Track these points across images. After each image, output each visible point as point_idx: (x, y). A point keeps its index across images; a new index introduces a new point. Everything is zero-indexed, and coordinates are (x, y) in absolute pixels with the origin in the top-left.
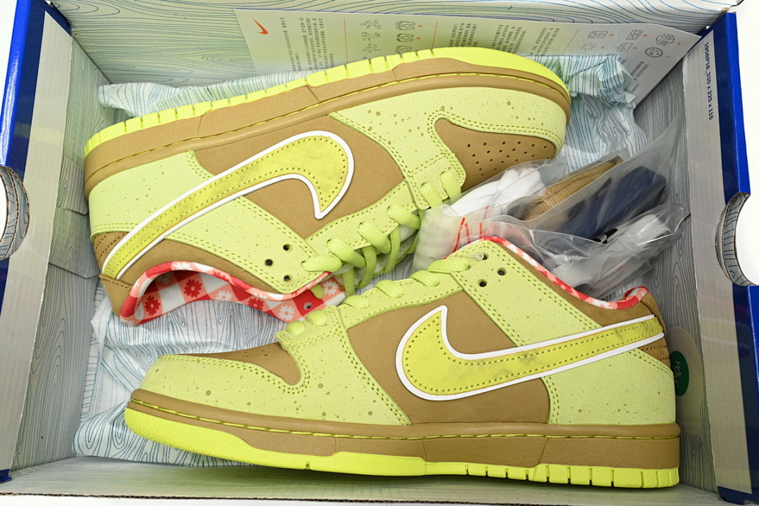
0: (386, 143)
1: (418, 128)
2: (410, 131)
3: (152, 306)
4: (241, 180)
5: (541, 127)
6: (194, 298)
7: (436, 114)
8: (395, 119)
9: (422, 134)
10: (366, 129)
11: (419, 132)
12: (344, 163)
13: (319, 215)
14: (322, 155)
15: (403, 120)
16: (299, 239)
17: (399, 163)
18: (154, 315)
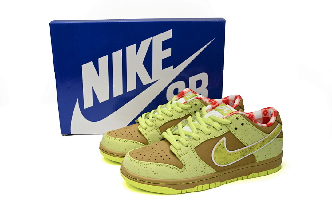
0: (200, 161)
1: (189, 166)
2: (192, 165)
3: (265, 113)
4: (246, 152)
5: (142, 165)
6: (250, 114)
7: (183, 170)
8: (197, 169)
9: (188, 163)
10: (206, 166)
11: (189, 164)
12: (215, 155)
13: (224, 138)
14: (222, 158)
15: (194, 169)
16: (231, 131)
17: (196, 154)
18: (264, 110)
